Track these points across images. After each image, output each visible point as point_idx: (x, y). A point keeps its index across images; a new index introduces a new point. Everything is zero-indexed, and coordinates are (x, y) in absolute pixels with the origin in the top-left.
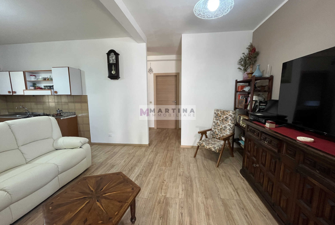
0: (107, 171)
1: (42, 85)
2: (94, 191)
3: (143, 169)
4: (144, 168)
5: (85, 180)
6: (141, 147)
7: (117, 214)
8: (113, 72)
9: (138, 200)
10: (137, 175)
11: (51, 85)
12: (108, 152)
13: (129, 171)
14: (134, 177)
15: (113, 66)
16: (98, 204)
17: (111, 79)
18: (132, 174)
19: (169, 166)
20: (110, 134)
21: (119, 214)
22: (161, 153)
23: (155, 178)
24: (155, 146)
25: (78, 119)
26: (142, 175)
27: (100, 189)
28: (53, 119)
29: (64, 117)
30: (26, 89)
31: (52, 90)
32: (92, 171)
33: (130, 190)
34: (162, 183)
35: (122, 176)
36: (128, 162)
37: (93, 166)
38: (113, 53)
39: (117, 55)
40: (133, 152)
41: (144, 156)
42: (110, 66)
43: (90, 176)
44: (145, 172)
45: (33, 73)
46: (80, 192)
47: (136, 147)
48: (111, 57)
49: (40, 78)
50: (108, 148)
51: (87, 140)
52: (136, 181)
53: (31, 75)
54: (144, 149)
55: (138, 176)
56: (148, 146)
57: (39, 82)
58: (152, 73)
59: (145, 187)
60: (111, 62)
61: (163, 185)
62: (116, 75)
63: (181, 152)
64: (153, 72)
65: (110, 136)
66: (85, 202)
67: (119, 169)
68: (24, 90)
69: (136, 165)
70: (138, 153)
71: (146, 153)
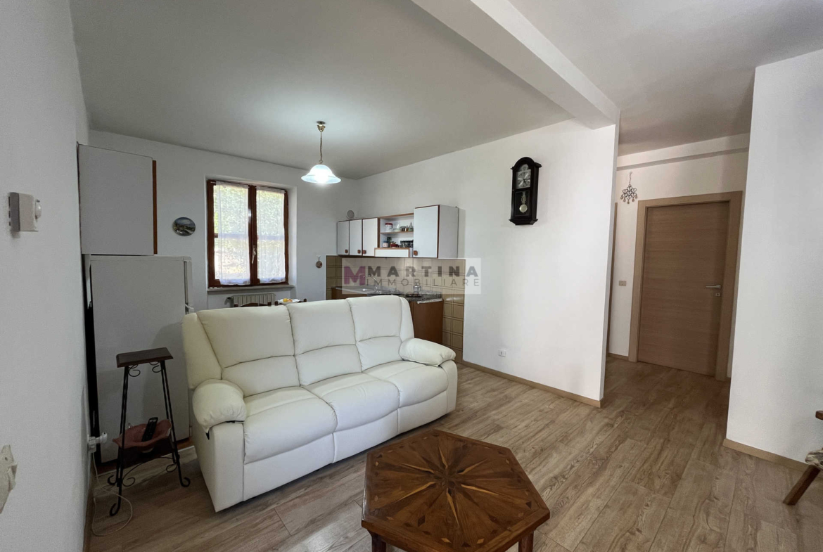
0: (484, 434)
1: (398, 240)
2: (447, 466)
3: (572, 467)
4: (577, 465)
5: (436, 436)
6: (575, 404)
7: (481, 545)
8: (523, 208)
9: (544, 543)
10: (551, 475)
11: (410, 239)
12: (493, 390)
13: (535, 455)
14: (543, 476)
15: (524, 193)
16: (449, 498)
17: (516, 224)
18: (539, 465)
19: (663, 492)
20: (502, 350)
21: (486, 546)
22: (641, 441)
23: (607, 506)
24: (622, 414)
25: (445, 306)
26: (566, 479)
27: (458, 468)
28: (404, 302)
29: (423, 300)
30: (379, 246)
31: (411, 249)
32: (455, 424)
33: (520, 502)
34: (628, 534)
35: (509, 460)
36: (535, 432)
37: (458, 413)
38: (526, 166)
39: (534, 167)
40: (552, 410)
41: (582, 432)
42: (517, 195)
43: (449, 431)
44: (578, 476)
45: (390, 220)
46: (424, 458)
47: (563, 399)
48: (521, 175)
49: (398, 227)
50: (494, 383)
51: (452, 354)
52: (549, 490)
53: (386, 224)
54: (584, 411)
55: (556, 478)
56: (599, 406)
57: (395, 234)
58: (633, 201)
59: (570, 519)
60: (521, 185)
61: (628, 540)
62: (527, 215)
63: (722, 461)
64: (637, 198)
65: (501, 354)
66: (428, 482)
67: (510, 440)
68: (375, 249)
69: (553, 447)
70: (564, 417)
71: (589, 424)
